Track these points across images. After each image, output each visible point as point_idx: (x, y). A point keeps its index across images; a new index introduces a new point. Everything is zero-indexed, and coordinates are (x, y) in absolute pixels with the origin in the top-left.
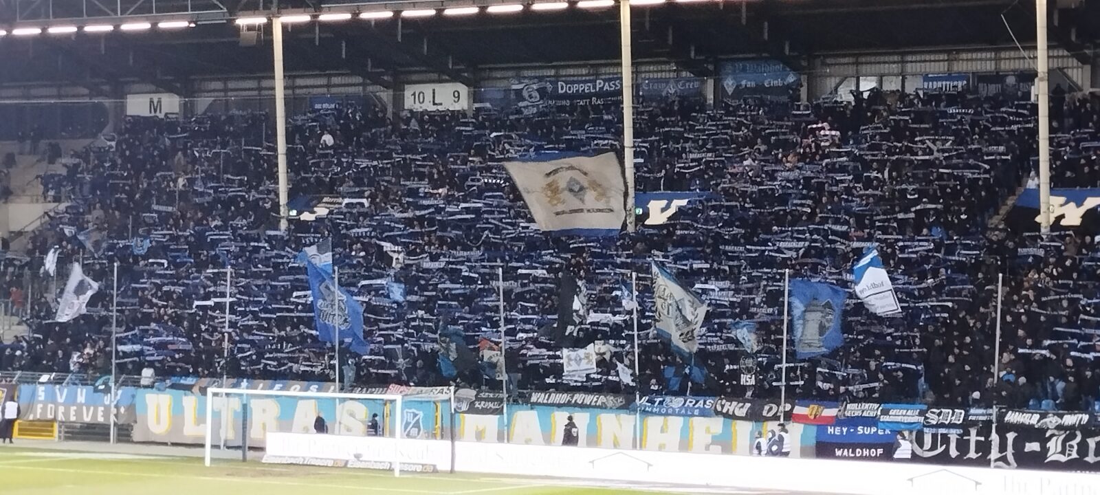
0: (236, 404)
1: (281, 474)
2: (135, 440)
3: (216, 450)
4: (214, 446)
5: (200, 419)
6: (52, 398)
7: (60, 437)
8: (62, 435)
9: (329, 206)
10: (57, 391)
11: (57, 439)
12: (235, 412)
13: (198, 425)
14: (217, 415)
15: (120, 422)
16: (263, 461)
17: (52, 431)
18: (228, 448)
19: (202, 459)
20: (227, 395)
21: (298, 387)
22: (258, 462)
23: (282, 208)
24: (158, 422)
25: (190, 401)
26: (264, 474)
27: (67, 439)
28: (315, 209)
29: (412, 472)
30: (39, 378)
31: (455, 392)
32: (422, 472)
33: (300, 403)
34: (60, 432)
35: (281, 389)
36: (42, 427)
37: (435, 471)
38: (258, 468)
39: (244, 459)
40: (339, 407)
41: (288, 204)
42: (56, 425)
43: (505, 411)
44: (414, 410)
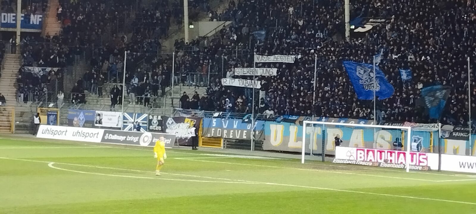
0: (319, 130)
1: (343, 169)
2: (264, 149)
3: (308, 156)
4: (306, 154)
5: (299, 138)
6: (220, 126)
7: (224, 147)
8: (225, 145)
9: (373, 24)
10: (223, 121)
11: (222, 148)
12: (318, 135)
13: (297, 142)
14: (308, 136)
15: (256, 140)
16: (334, 162)
17: (220, 144)
18: (314, 154)
19: (301, 160)
20: (315, 125)
21: (354, 122)
22: (331, 163)
23: (346, 25)
24: (276, 140)
25: (293, 129)
26: (334, 168)
27: (228, 147)
28: (365, 26)
29: (416, 170)
30: (213, 115)
31: (441, 127)
32: (421, 171)
33: (355, 132)
34: (224, 144)
35: (344, 123)
36: (215, 140)
37: (430, 170)
38: (330, 165)
39: (323, 161)
40: (376, 134)
41: (349, 22)
42: (222, 140)
43: (470, 138)
44: (418, 136)
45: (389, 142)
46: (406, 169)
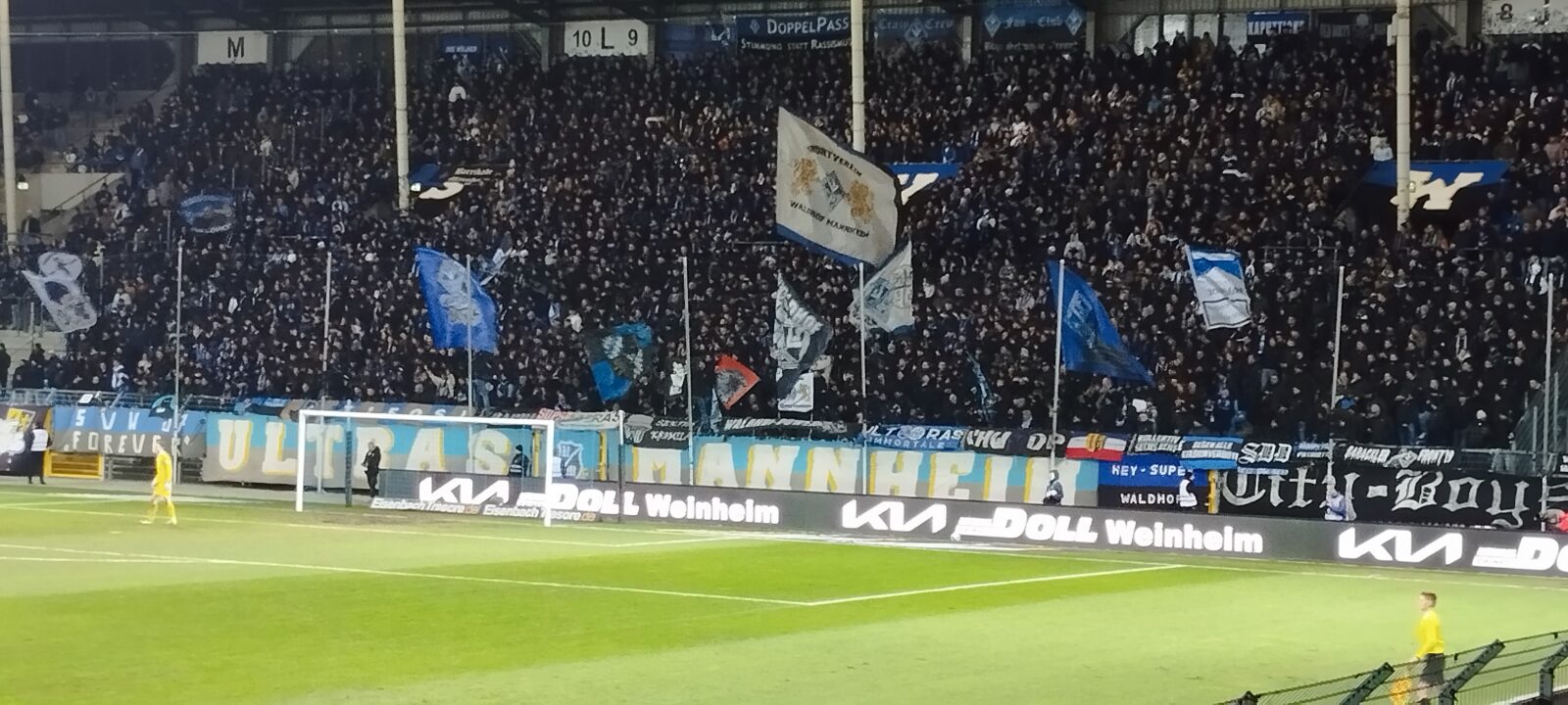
0: (336, 432)
1: (394, 522)
2: (205, 480)
3: (311, 493)
4: (307, 489)
5: (289, 451)
6: (93, 424)
7: (106, 476)
8: (110, 472)
9: (463, 180)
10: (103, 415)
11: (102, 478)
12: (335, 444)
13: (284, 460)
14: (311, 447)
15: (185, 457)
16: (373, 506)
17: (96, 468)
18: (327, 489)
19: (293, 504)
20: (327, 419)
21: (420, 411)
22: (366, 508)
23: (401, 181)
24: (231, 456)
25: (275, 429)
26: (373, 521)
27: (115, 477)
28: (446, 184)
29: (568, 521)
30: (79, 399)
31: (625, 421)
32: (580, 522)
33: (423, 433)
34: (107, 469)
35: (398, 412)
36: (80, 461)
37: (597, 520)
38: (365, 515)
39: (349, 505)
40: (472, 437)
41: (409, 176)
42: (102, 460)
43: (691, 443)
44: (571, 442)
45: (501, 456)
46: (543, 519)
